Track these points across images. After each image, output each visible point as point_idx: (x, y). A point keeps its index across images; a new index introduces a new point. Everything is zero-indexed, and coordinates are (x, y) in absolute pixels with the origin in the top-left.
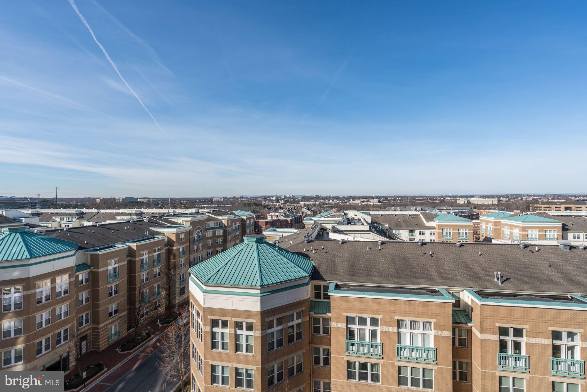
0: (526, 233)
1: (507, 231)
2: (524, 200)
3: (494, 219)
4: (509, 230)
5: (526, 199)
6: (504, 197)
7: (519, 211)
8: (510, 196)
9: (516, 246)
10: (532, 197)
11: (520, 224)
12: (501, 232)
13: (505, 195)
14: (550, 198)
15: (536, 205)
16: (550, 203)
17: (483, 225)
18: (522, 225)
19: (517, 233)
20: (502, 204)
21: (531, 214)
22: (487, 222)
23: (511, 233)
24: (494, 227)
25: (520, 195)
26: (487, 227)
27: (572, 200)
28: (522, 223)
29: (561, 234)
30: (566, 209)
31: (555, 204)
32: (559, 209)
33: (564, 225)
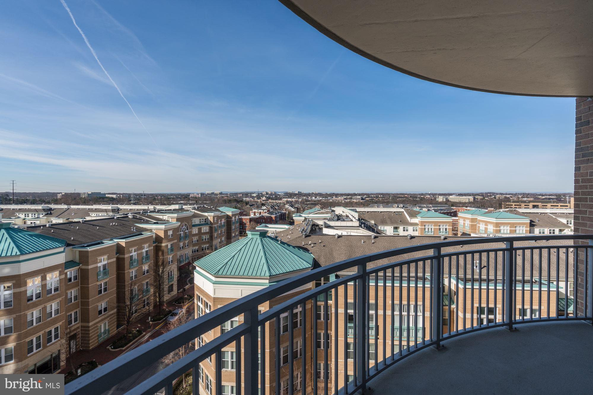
0: (499, 229)
1: (482, 227)
2: (497, 198)
3: (471, 216)
4: (484, 226)
5: (499, 197)
6: (480, 196)
7: (493, 209)
8: (484, 194)
10: (504, 196)
11: (494, 220)
12: (477, 228)
13: (480, 193)
14: (520, 197)
15: (507, 203)
16: (520, 201)
17: (461, 222)
18: (495, 221)
19: (491, 228)
20: (478, 201)
21: (504, 211)
22: (465, 219)
23: (486, 229)
24: (471, 223)
25: (493, 194)
26: (464, 224)
27: (539, 199)
28: (495, 219)
29: (529, 229)
30: (534, 207)
31: (525, 202)
32: (528, 207)
33: (531, 221)
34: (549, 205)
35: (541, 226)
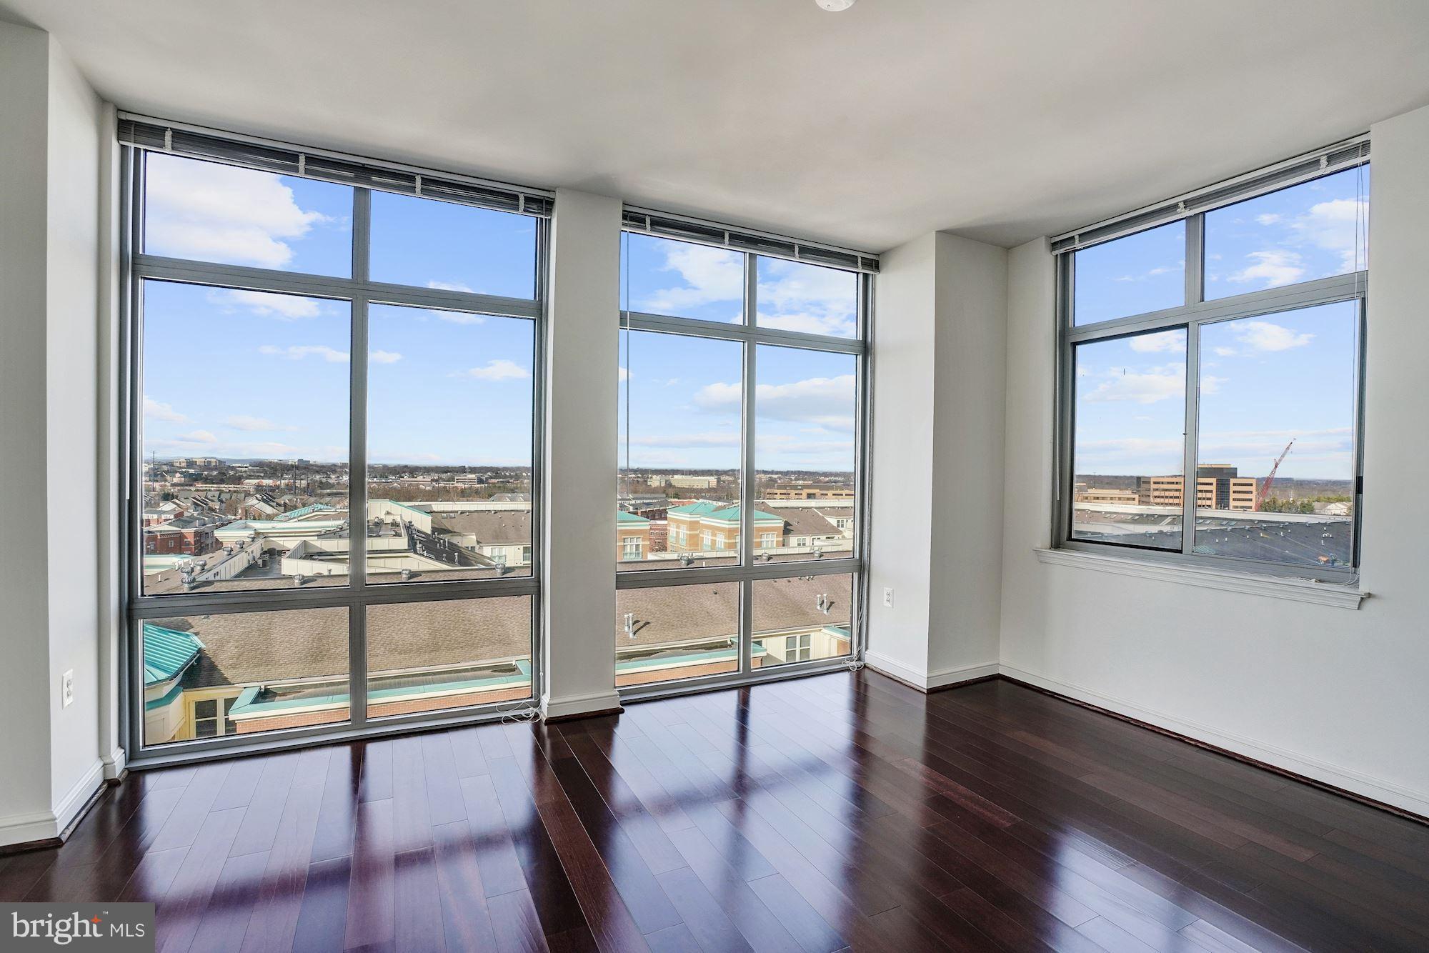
0: (733, 541)
1: (707, 538)
3: (695, 515)
4: (710, 537)
5: (760, 479)
6: (729, 475)
11: (725, 524)
12: (700, 542)
14: (793, 478)
15: (768, 490)
17: (672, 530)
20: (722, 488)
22: (678, 522)
23: (714, 542)
24: (688, 532)
29: (781, 539)
30: (808, 496)
31: (795, 487)
33: (787, 524)
35: (801, 533)
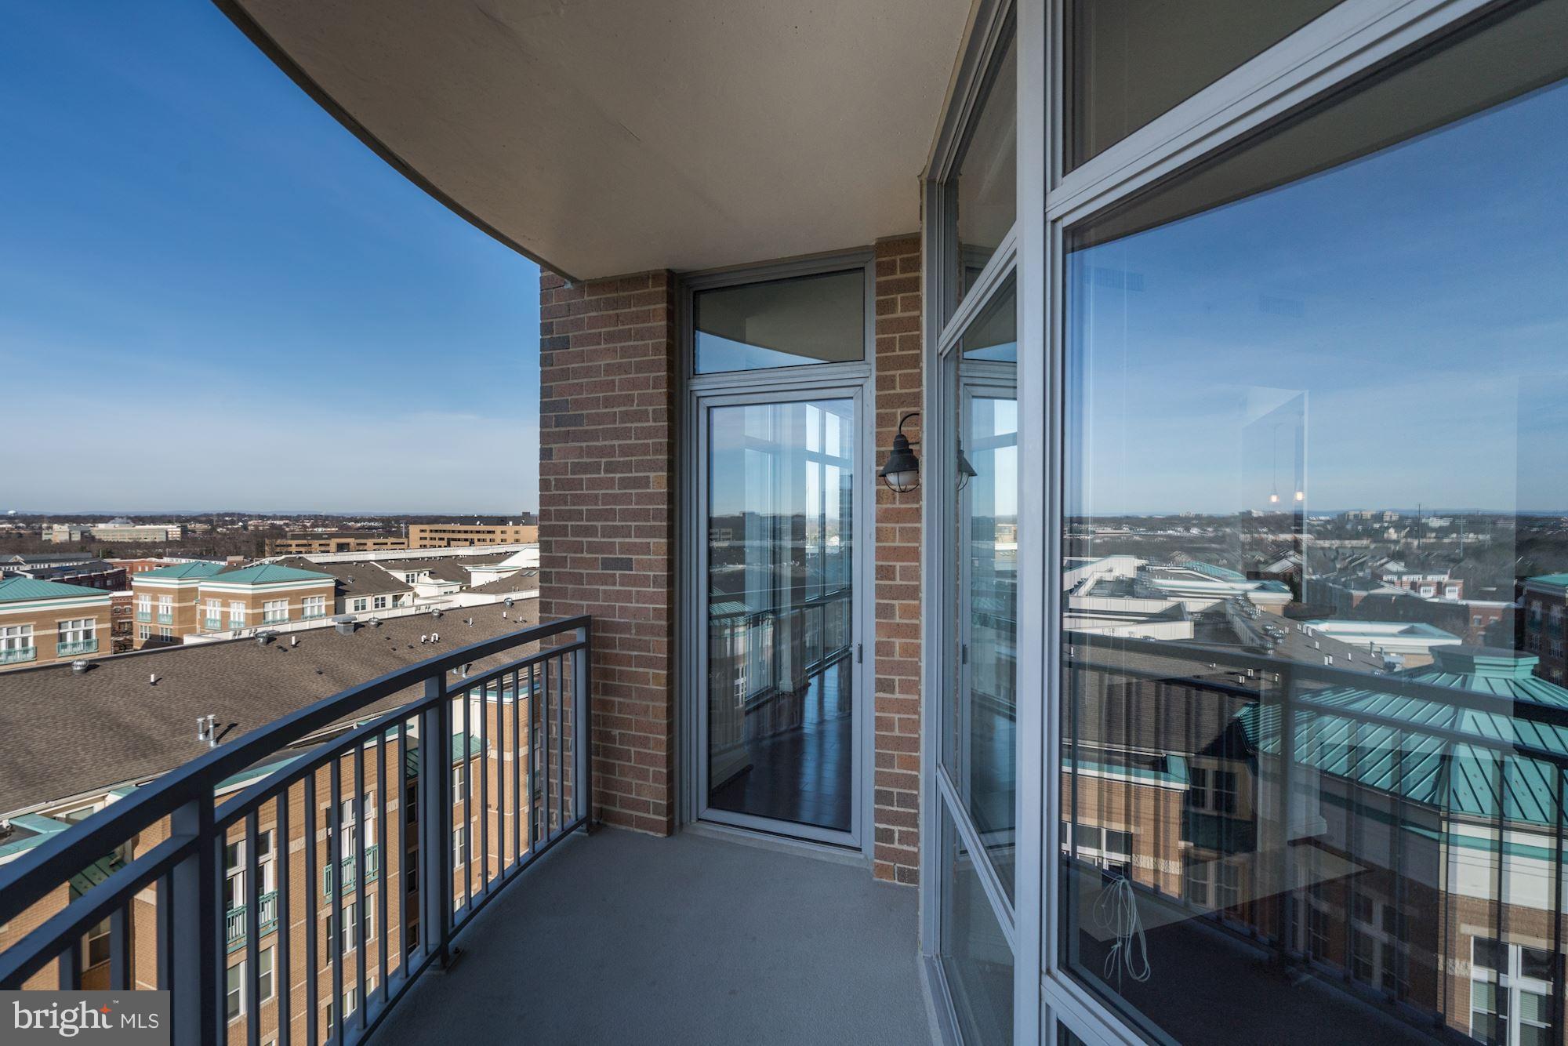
0: (261, 610)
1: (213, 610)
2: (251, 528)
3: (178, 582)
4: (219, 609)
5: (256, 527)
6: (200, 522)
7: (240, 558)
8: (215, 519)
9: (248, 642)
10: (269, 522)
11: (247, 589)
12: (198, 617)
13: (201, 516)
14: (308, 524)
15: (279, 542)
16: (309, 535)
17: (144, 604)
18: (250, 592)
19: (239, 612)
20: (194, 540)
21: (272, 563)
22: (155, 593)
23: (225, 616)
24: (177, 605)
25: (241, 516)
26: (155, 608)
27: (350, 528)
28: (251, 586)
29: (333, 602)
30: (341, 548)
31: (319, 537)
32: (327, 549)
33: (338, 583)
34: (370, 542)
35: (360, 593)
